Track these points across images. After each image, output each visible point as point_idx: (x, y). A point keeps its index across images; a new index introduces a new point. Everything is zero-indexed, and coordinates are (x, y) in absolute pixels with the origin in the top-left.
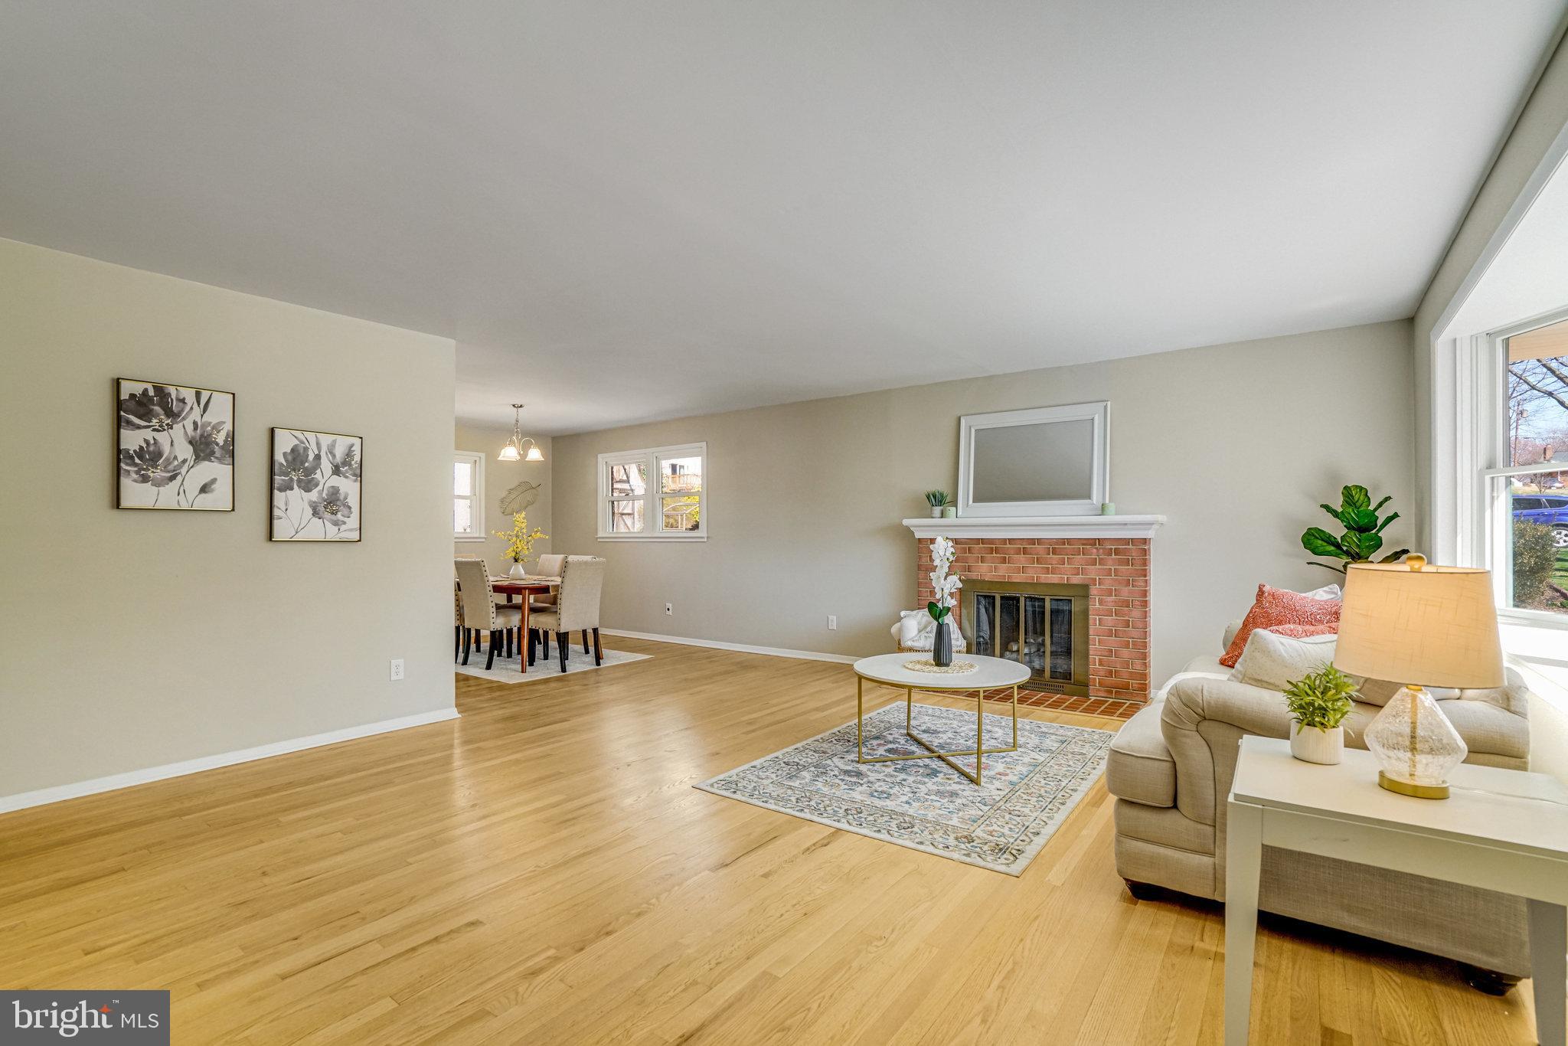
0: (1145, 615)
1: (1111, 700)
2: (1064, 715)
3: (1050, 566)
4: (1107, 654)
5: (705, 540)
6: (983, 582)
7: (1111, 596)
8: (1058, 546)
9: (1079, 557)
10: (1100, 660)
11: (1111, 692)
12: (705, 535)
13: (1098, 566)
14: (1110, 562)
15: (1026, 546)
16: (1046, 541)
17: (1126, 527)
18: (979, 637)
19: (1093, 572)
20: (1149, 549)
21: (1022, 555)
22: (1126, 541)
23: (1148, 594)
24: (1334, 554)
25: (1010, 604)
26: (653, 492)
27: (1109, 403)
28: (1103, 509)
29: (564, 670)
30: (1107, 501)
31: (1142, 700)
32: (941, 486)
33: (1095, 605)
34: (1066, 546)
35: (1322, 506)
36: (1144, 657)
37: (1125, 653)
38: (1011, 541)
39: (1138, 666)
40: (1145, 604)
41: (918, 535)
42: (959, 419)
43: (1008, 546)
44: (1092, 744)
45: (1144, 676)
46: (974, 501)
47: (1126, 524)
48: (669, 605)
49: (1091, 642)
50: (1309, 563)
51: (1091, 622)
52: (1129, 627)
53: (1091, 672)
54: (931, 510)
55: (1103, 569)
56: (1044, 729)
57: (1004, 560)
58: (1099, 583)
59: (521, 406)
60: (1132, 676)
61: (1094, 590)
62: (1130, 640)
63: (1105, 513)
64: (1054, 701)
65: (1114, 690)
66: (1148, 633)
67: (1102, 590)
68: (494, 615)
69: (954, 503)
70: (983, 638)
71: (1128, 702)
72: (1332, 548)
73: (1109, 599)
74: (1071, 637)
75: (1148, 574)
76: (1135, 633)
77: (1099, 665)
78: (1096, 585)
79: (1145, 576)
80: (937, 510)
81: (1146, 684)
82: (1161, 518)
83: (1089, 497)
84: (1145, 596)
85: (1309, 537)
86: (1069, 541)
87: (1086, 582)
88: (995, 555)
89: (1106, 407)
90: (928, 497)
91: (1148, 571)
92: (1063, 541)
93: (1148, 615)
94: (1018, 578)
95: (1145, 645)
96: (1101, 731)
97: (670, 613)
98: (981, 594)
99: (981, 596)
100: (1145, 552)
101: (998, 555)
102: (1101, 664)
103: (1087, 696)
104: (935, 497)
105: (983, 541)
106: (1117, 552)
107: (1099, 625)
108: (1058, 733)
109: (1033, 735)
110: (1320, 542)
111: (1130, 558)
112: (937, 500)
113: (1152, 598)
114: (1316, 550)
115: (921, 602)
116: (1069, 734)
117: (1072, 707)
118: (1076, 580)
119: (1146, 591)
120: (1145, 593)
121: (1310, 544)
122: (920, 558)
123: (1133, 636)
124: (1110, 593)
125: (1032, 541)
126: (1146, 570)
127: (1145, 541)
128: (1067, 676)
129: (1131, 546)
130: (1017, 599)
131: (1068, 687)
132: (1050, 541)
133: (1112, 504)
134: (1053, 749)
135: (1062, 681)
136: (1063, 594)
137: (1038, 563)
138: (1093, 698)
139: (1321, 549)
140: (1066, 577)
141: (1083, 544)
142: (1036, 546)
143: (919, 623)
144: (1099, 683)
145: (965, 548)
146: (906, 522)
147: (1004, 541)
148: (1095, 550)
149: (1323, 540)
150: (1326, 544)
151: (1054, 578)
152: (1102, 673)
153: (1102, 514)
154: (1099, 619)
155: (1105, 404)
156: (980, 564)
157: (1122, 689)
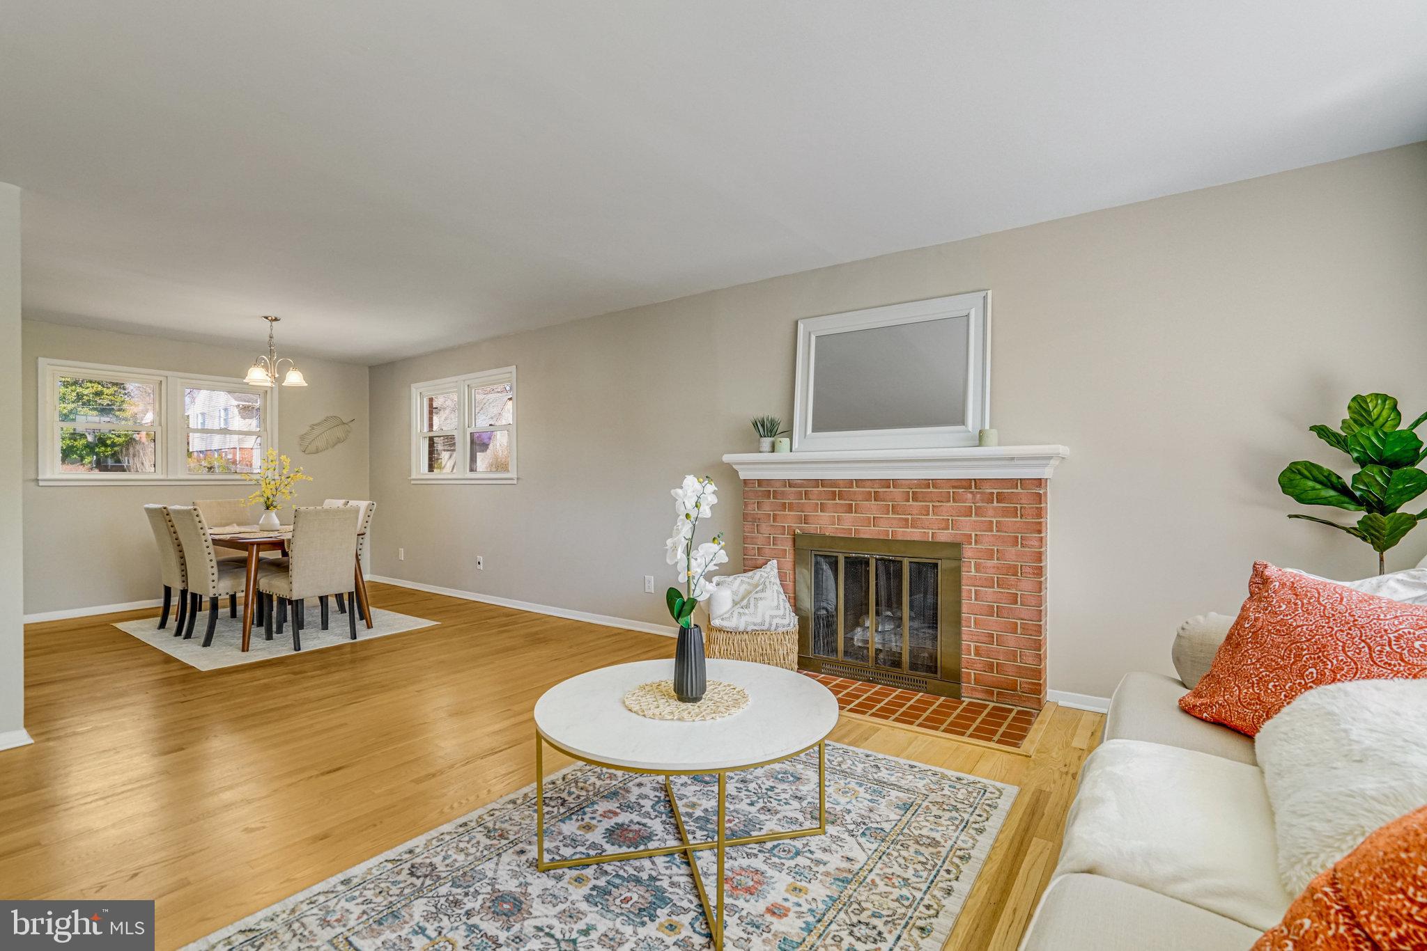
0: (1040, 587)
1: (992, 705)
2: (921, 736)
3: (910, 517)
4: (985, 639)
5: (515, 482)
6: (824, 537)
7: (992, 559)
8: (922, 490)
9: (949, 504)
10: (977, 648)
11: (992, 693)
12: (515, 476)
13: (974, 518)
14: (991, 512)
15: (880, 490)
16: (904, 482)
17: (1013, 463)
18: (818, 609)
19: (967, 525)
20: (1046, 493)
21: (873, 502)
22: (1013, 483)
23: (1043, 558)
24: (1335, 502)
25: (857, 567)
26: (464, 425)
27: (990, 292)
28: (981, 439)
29: (297, 647)
30: (987, 427)
31: (1033, 706)
32: (771, 410)
33: (969, 572)
34: (931, 489)
35: (1312, 429)
36: (1038, 646)
37: (1011, 640)
38: (859, 482)
39: (1029, 660)
40: (1039, 572)
41: (743, 475)
42: (797, 323)
43: (855, 489)
44: (954, 814)
45: (1038, 673)
46: (816, 429)
47: (1013, 459)
48: (480, 558)
49: (963, 623)
50: (1290, 516)
51: (964, 594)
52: (1016, 603)
53: (963, 664)
54: (759, 442)
55: (982, 522)
56: (883, 774)
57: (849, 509)
58: (976, 541)
59: (276, 319)
60: (1021, 671)
61: (968, 552)
62: (1019, 622)
63: (983, 442)
64: (911, 707)
65: (996, 691)
66: (1043, 613)
67: (980, 551)
68: (216, 577)
69: (789, 433)
70: (827, 610)
71: (1016, 709)
72: (1332, 493)
73: (990, 563)
74: (937, 614)
75: (1044, 529)
76: (1025, 612)
77: (976, 655)
78: (971, 544)
79: (1040, 532)
80: (766, 442)
81: (1040, 685)
82: (1063, 450)
83: (962, 421)
84: (1040, 560)
85: (1292, 476)
86: (935, 483)
87: (958, 540)
88: (838, 501)
89: (985, 298)
90: (755, 424)
91: (1044, 524)
92: (927, 483)
93: (1043, 587)
94: (868, 532)
95: (1039, 630)
96: (972, 778)
97: (481, 567)
98: (821, 553)
99: (820, 555)
100: (1039, 498)
101: (841, 502)
102: (977, 654)
103: (957, 696)
104: (763, 426)
105: (823, 483)
106: (1001, 498)
107: (976, 600)
108: (903, 783)
109: (861, 790)
110: (1311, 484)
111: (1019, 506)
112: (768, 429)
113: (1050, 563)
114: (1303, 496)
115: (746, 562)
116: (920, 784)
117: (933, 723)
118: (944, 536)
119: (1040, 553)
120: (1039, 557)
121: (1294, 487)
122: (746, 504)
123: (1022, 616)
124: (990, 554)
125: (886, 483)
126: (1040, 523)
127: (1039, 482)
128: (932, 668)
129: (1019, 490)
130: (867, 563)
131: (933, 683)
132: (910, 483)
133: (994, 431)
134: (887, 827)
135: (925, 674)
136: (925, 556)
137: (894, 513)
138: (967, 700)
139: (1312, 494)
140: (930, 531)
141: (954, 487)
142: (892, 489)
143: (734, 593)
144: (975, 679)
145: (800, 493)
146: (727, 458)
147: (850, 482)
148: (970, 496)
149: (1315, 480)
150: (1318, 486)
151: (914, 534)
152: (979, 666)
153: (980, 445)
154: (976, 591)
155: (983, 294)
156: (819, 513)
157: (1005, 690)
